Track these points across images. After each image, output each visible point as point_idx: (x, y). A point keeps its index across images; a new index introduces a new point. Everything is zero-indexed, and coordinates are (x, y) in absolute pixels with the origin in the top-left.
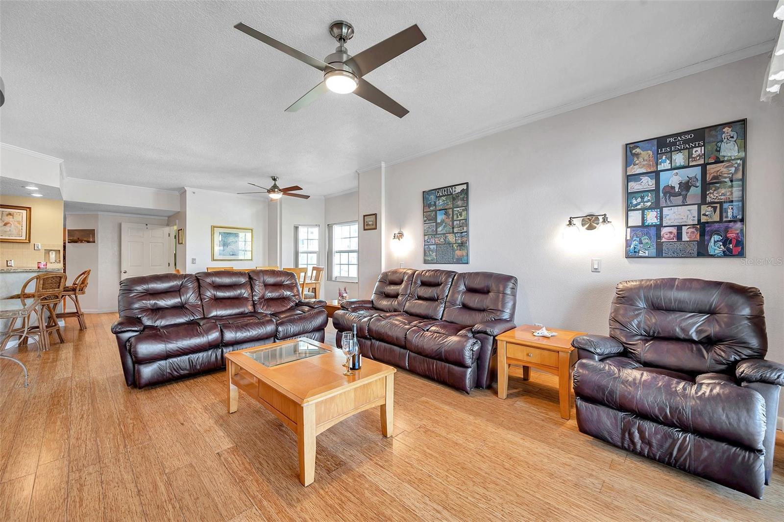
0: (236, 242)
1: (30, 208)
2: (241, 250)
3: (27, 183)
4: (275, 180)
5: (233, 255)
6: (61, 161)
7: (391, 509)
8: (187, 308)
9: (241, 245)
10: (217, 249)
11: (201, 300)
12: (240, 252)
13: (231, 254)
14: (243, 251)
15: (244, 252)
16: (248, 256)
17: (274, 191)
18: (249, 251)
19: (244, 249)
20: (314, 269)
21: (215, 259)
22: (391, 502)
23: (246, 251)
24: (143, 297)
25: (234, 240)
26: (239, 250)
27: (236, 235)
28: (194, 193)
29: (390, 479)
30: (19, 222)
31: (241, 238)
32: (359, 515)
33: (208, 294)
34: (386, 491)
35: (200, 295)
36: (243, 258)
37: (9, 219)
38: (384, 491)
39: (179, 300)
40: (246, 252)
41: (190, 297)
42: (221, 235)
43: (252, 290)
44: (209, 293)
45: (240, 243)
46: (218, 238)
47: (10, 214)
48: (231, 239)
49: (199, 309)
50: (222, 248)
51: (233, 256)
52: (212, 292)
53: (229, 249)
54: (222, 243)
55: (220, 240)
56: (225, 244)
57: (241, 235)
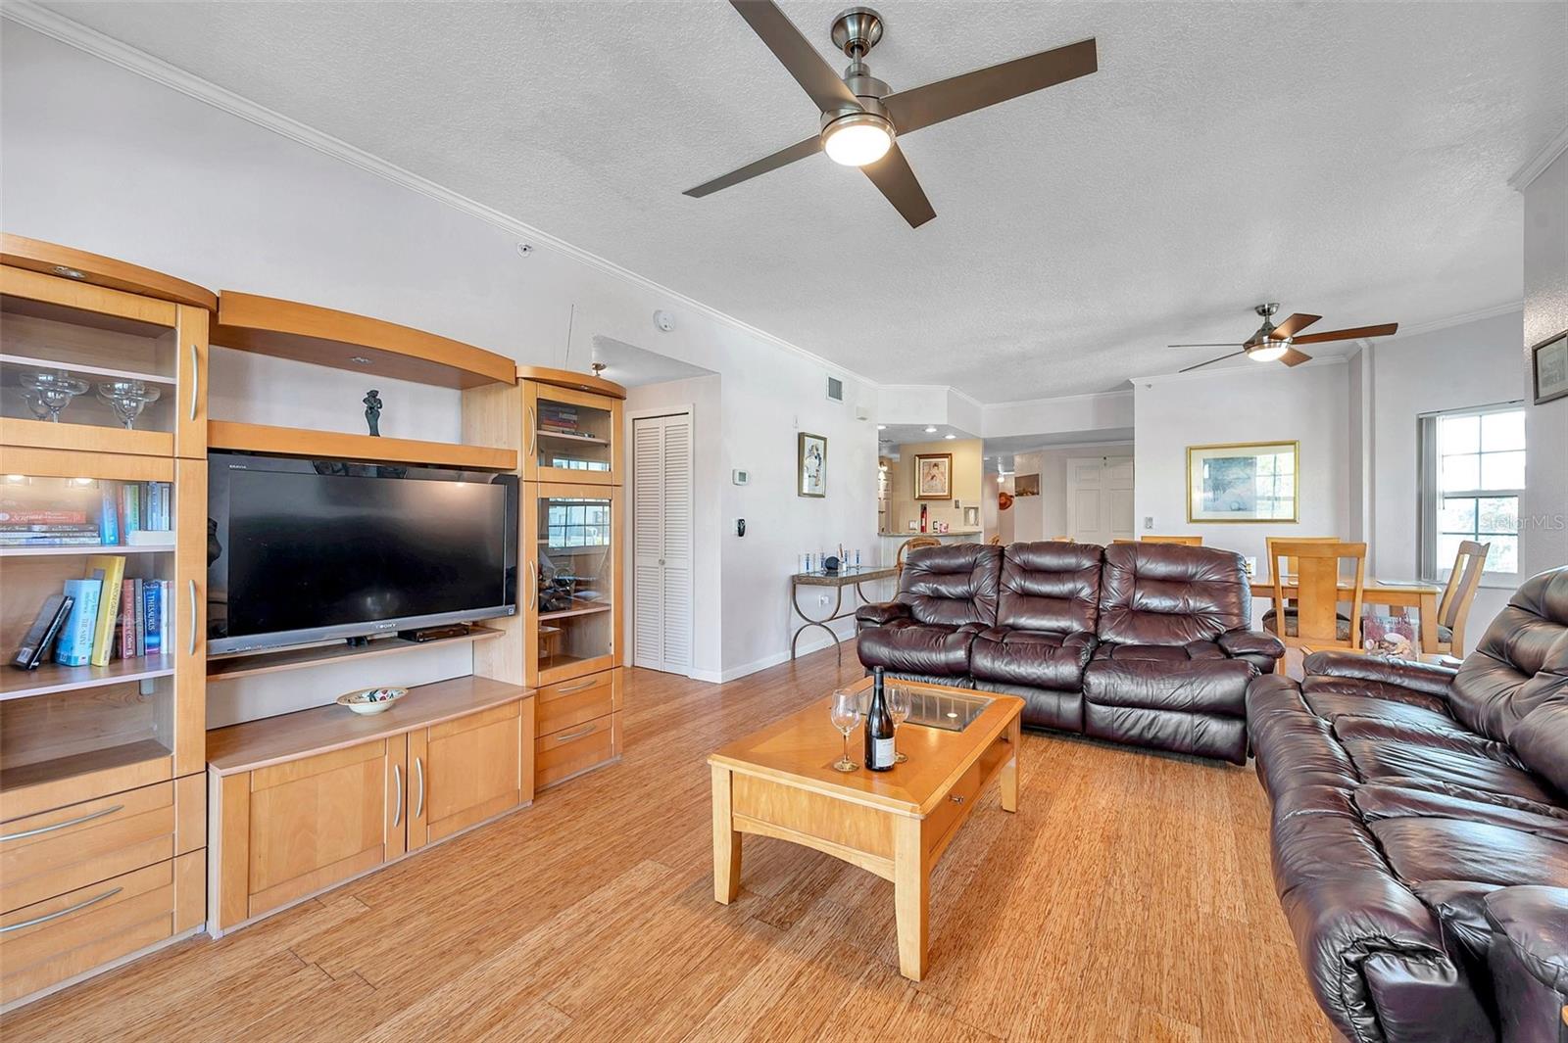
0: (1249, 478)
1: (950, 454)
2: (1262, 498)
3: (927, 426)
4: (1265, 312)
5: (1239, 509)
6: (948, 388)
7: (673, 1019)
8: (974, 603)
9: (1262, 484)
10: (1198, 496)
11: (999, 593)
12: (1259, 502)
13: (1235, 506)
14: (1269, 499)
15: (1270, 502)
16: (1285, 511)
17: (1261, 344)
18: (1286, 499)
19: (1271, 494)
20: (1465, 548)
21: (1194, 518)
22: (692, 1017)
23: (1276, 499)
24: (922, 578)
25: (1242, 474)
26: (1257, 498)
27: (1249, 462)
28: (1150, 386)
29: (755, 1004)
30: (942, 473)
31: (1263, 467)
32: (659, 977)
33: (1013, 585)
34: (720, 1005)
35: (998, 583)
36: (1269, 517)
37: (934, 471)
38: (719, 1001)
39: (966, 588)
40: (1276, 503)
41: (984, 584)
42: (1207, 466)
43: (1100, 586)
44: (1016, 583)
45: (1259, 481)
46: (1201, 473)
47: (935, 465)
48: (1234, 473)
49: (991, 608)
50: (1210, 495)
51: (1240, 512)
52: (1018, 580)
53: (1229, 496)
54: (1210, 482)
55: (1207, 476)
56: (1217, 485)
57: (1264, 460)
